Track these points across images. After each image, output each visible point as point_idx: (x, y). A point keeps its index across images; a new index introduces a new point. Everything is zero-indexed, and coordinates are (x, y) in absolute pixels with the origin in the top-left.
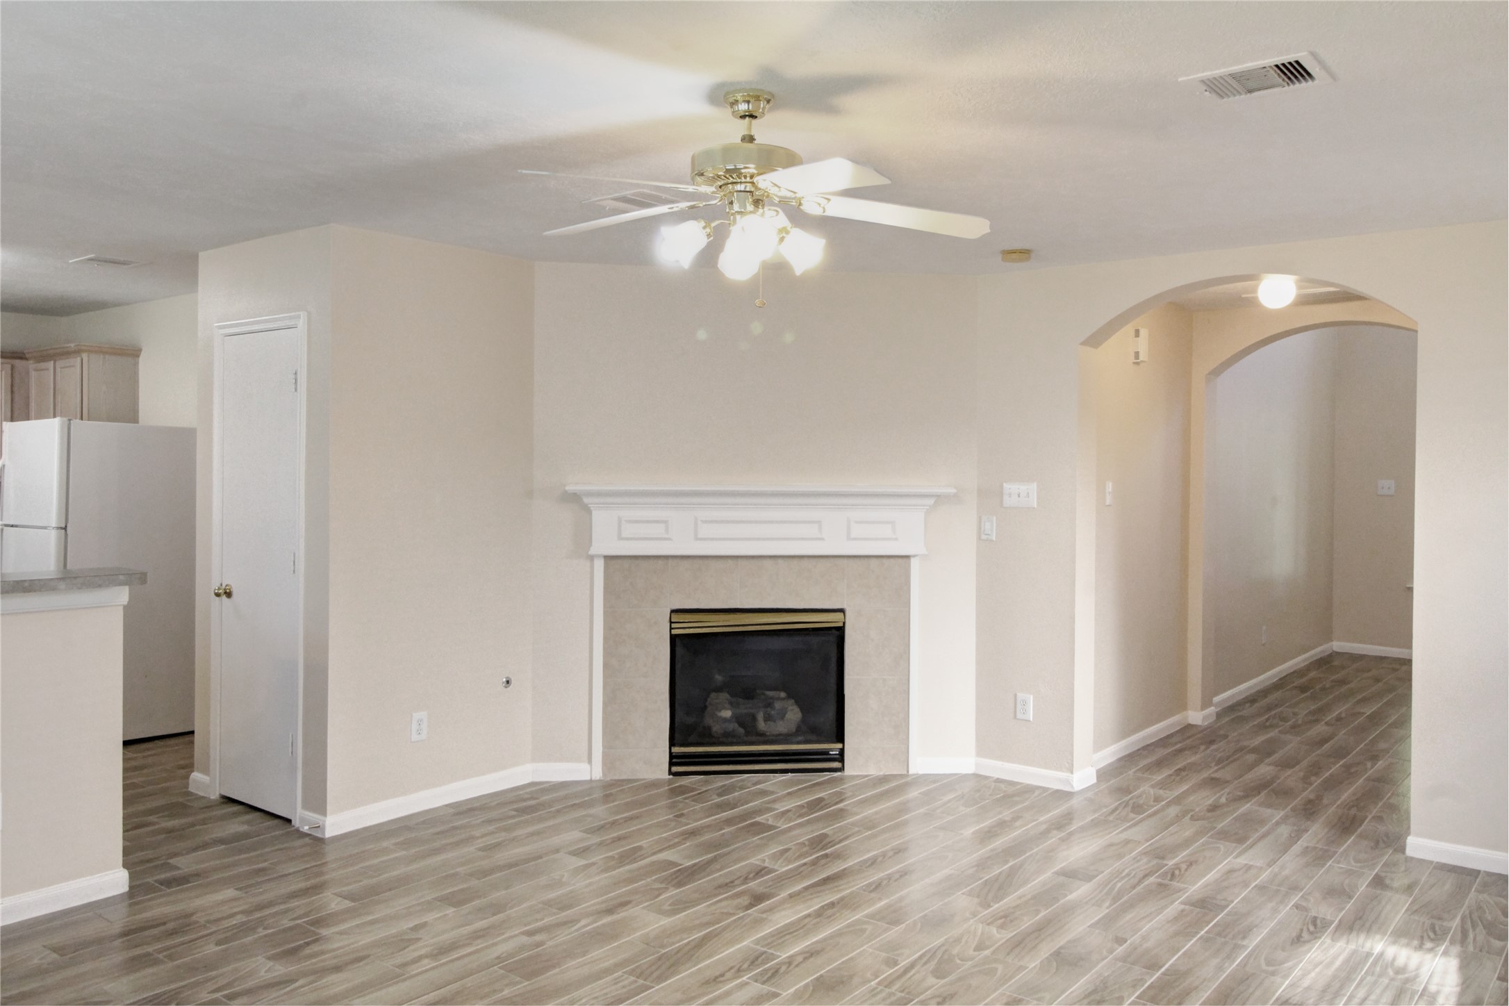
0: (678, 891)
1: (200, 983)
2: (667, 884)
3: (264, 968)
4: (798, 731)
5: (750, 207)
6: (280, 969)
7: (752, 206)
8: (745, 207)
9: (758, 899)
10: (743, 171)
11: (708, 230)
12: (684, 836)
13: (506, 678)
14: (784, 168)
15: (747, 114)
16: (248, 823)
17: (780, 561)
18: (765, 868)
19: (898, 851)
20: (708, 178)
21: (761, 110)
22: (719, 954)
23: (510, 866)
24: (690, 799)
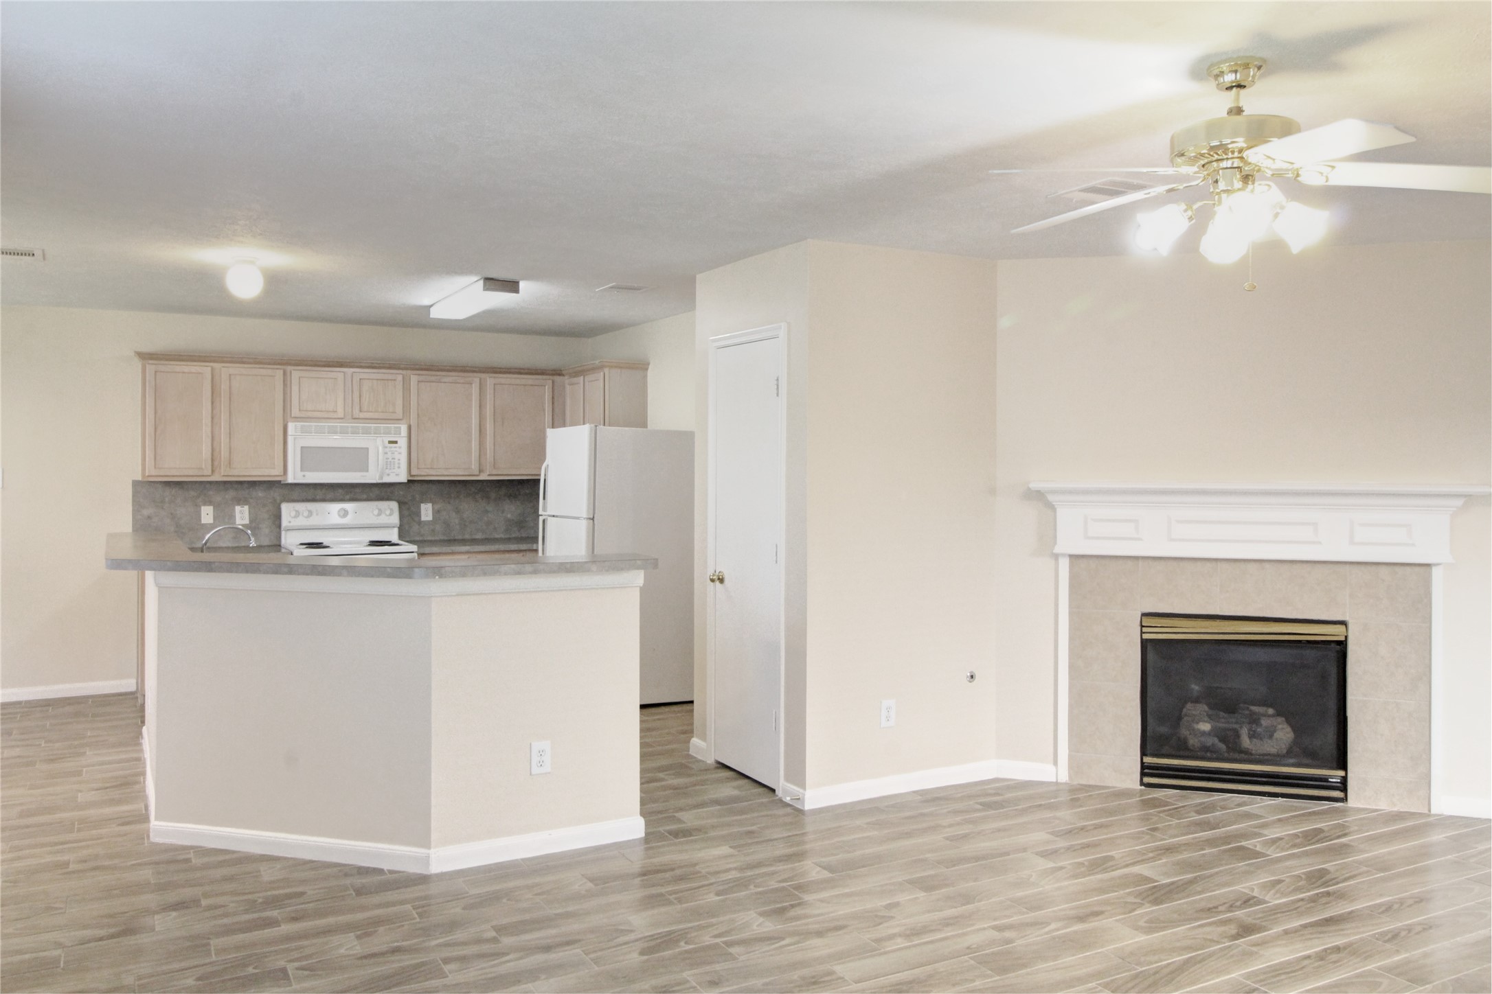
0: (1154, 908)
1: (704, 927)
2: (1143, 899)
3: (756, 923)
4: (1289, 753)
5: (1238, 184)
6: (768, 926)
7: (1241, 183)
8: (1232, 184)
9: (1246, 930)
10: (1230, 146)
11: (1190, 213)
12: (1159, 852)
13: (970, 672)
14: (1279, 138)
15: (1234, 84)
16: (738, 788)
17: (1267, 565)
18: (1255, 897)
19: (1420, 900)
20: (1190, 158)
21: (1250, 79)
22: (1202, 983)
23: (977, 859)
24: (1167, 813)
